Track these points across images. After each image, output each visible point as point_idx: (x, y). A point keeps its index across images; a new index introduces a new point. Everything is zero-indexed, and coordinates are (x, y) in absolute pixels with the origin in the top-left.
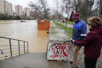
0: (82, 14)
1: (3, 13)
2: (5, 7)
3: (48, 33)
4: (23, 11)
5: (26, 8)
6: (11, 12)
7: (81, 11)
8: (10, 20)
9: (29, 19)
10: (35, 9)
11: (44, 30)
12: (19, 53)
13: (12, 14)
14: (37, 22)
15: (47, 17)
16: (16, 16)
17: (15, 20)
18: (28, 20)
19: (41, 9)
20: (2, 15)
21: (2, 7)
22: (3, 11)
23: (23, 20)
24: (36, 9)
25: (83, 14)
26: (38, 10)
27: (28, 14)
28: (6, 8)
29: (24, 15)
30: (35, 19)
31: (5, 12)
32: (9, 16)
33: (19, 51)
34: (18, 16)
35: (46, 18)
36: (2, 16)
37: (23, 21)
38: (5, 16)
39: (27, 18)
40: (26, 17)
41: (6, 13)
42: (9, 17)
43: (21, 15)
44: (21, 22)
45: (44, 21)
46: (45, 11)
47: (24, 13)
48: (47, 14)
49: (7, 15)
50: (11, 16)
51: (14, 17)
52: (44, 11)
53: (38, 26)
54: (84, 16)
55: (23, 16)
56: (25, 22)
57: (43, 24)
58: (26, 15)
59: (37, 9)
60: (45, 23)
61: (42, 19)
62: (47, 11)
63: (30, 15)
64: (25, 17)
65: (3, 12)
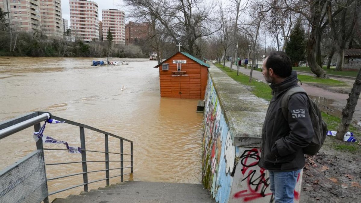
0: (336, 38)
1: (27, 31)
2: (33, 7)
3: (201, 109)
4: (101, 24)
5: (113, 13)
6: (55, 24)
7: (333, 26)
8: (53, 56)
9: (122, 55)
10: (148, 17)
11: (186, 98)
12: (108, 180)
13: (60, 36)
14: (157, 67)
15: (194, 47)
16: (73, 40)
17: (71, 56)
18: (121, 57)
19: (173, 14)
20: (25, 37)
21: (25, 7)
22: (26, 23)
23: (100, 60)
24: (152, 14)
25: (340, 37)
26: (160, 19)
27: (120, 37)
28: (37, 11)
29: (105, 37)
30: (146, 55)
31: (35, 27)
32: (48, 41)
33: (107, 172)
34: (81, 43)
35: (191, 53)
36: (25, 43)
37: (102, 64)
38: (37, 43)
39: (116, 50)
40: (113, 48)
41: (39, 28)
42: (49, 46)
43: (94, 39)
44: (95, 64)
45: (185, 62)
46: (187, 24)
47: (105, 30)
48: (196, 37)
49: (43, 37)
50: (55, 41)
51: (66, 48)
52: (185, 24)
53: (161, 82)
54: (343, 47)
55: (102, 44)
56: (109, 64)
57: (180, 73)
58: (110, 37)
59: (155, 15)
60: (190, 70)
61: (177, 55)
62: (196, 23)
63: (128, 40)
64: (110, 45)
65: (29, 28)
